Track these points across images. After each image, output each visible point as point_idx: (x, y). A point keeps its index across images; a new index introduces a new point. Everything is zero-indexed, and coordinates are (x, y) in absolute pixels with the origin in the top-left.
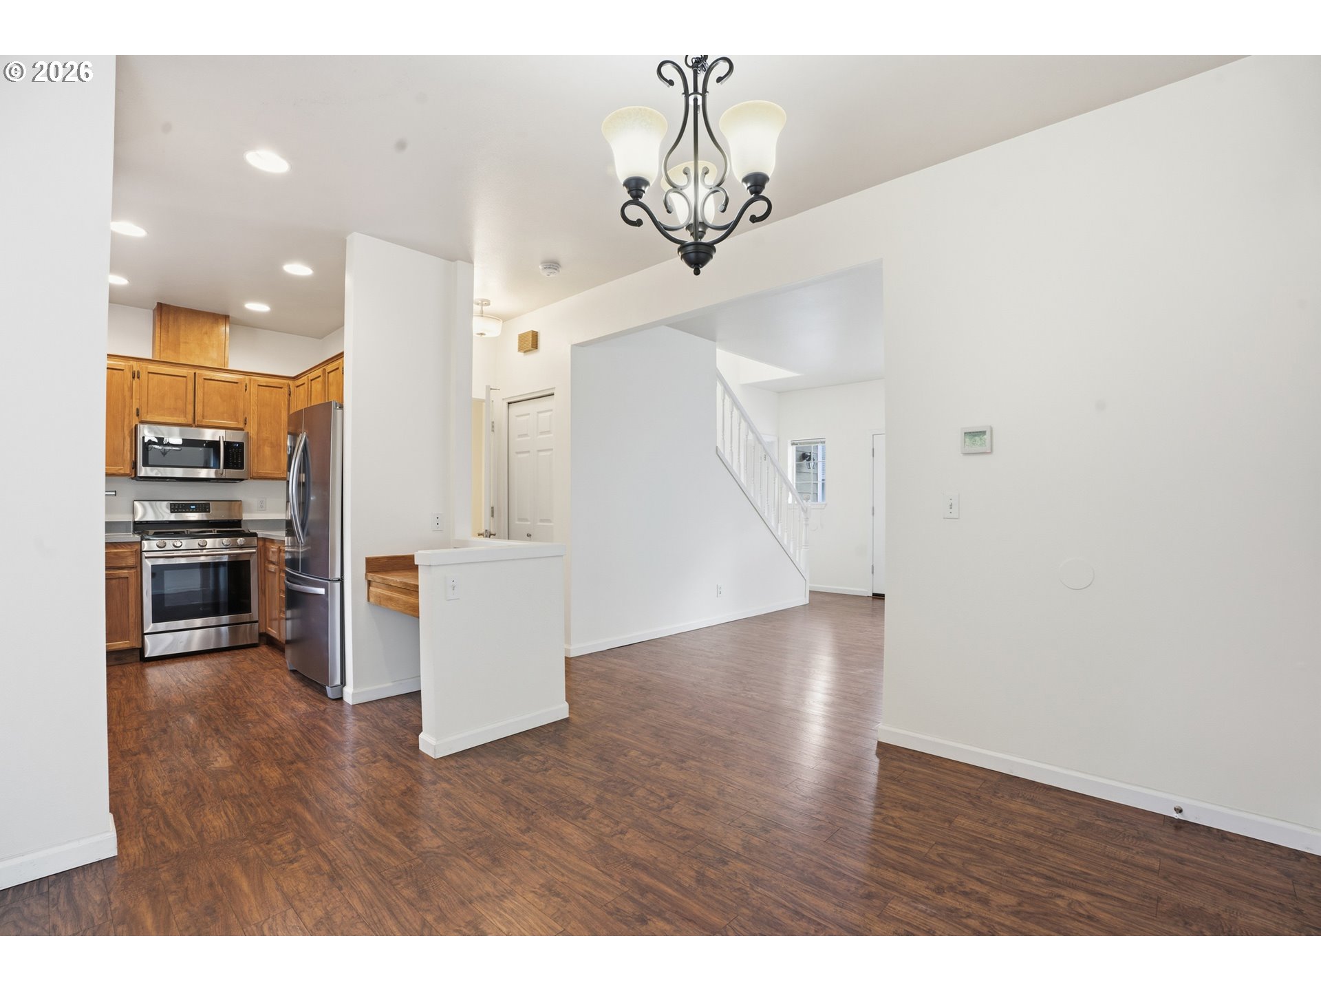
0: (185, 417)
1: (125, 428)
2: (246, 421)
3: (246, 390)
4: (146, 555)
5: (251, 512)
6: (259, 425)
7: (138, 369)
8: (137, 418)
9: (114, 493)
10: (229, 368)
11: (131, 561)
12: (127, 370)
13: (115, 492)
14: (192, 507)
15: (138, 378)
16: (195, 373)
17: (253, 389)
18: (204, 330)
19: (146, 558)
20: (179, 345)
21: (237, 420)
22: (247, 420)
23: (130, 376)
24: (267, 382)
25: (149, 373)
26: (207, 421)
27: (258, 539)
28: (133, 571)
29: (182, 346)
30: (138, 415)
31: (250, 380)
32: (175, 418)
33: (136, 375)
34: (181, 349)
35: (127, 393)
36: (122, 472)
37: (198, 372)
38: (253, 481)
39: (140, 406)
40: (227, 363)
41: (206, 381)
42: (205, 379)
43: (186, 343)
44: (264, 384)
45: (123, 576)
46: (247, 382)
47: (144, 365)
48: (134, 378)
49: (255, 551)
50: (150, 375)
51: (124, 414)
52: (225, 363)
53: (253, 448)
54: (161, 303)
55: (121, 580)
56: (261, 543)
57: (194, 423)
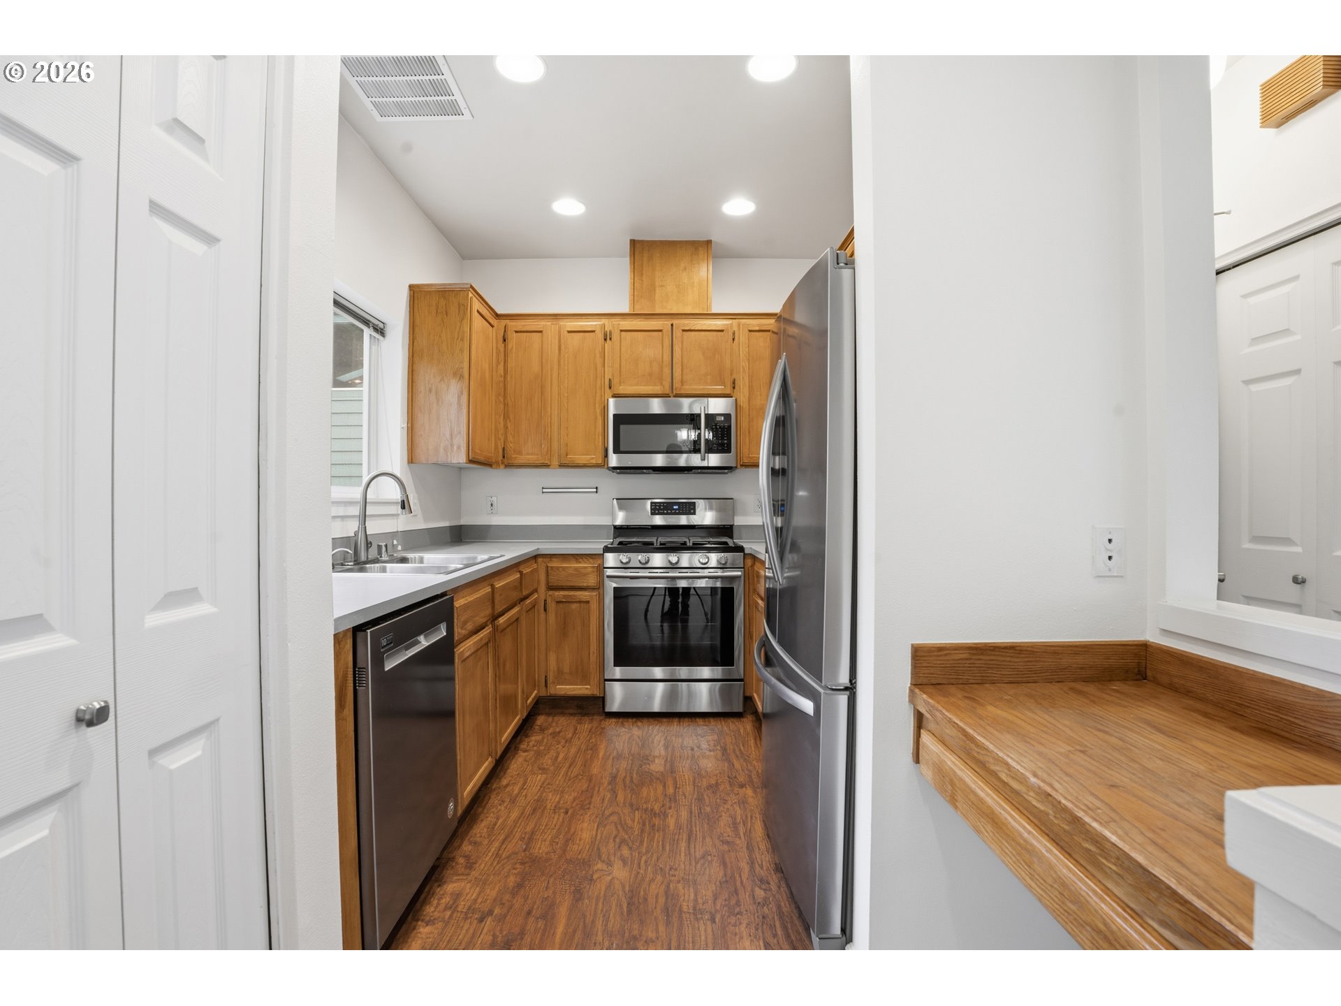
0: (661, 384)
1: (597, 405)
2: (734, 383)
3: (733, 339)
4: (608, 574)
5: (745, 514)
6: (751, 388)
7: (611, 328)
8: (609, 390)
9: (595, 490)
10: (714, 310)
11: (592, 580)
12: (598, 331)
13: (597, 488)
14: (675, 507)
15: (610, 339)
16: (672, 325)
17: (742, 337)
18: (683, 265)
19: (608, 577)
20: (655, 290)
21: (723, 383)
22: (736, 383)
23: (601, 337)
24: (758, 325)
25: (621, 331)
26: (688, 389)
27: (745, 554)
28: (594, 594)
29: (658, 292)
30: (610, 388)
31: (739, 325)
32: (651, 387)
33: (607, 337)
34: (657, 295)
35: (599, 361)
36: (594, 461)
37: (675, 322)
38: (743, 469)
39: (613, 374)
40: (710, 306)
41: (685, 333)
42: (683, 331)
43: (662, 286)
44: (757, 328)
45: (585, 599)
46: (735, 328)
47: (616, 321)
48: (605, 340)
49: (740, 573)
50: (622, 333)
51: (596, 388)
52: (708, 307)
53: (744, 423)
54: (634, 240)
55: (582, 605)
56: (749, 562)
57: (673, 393)
